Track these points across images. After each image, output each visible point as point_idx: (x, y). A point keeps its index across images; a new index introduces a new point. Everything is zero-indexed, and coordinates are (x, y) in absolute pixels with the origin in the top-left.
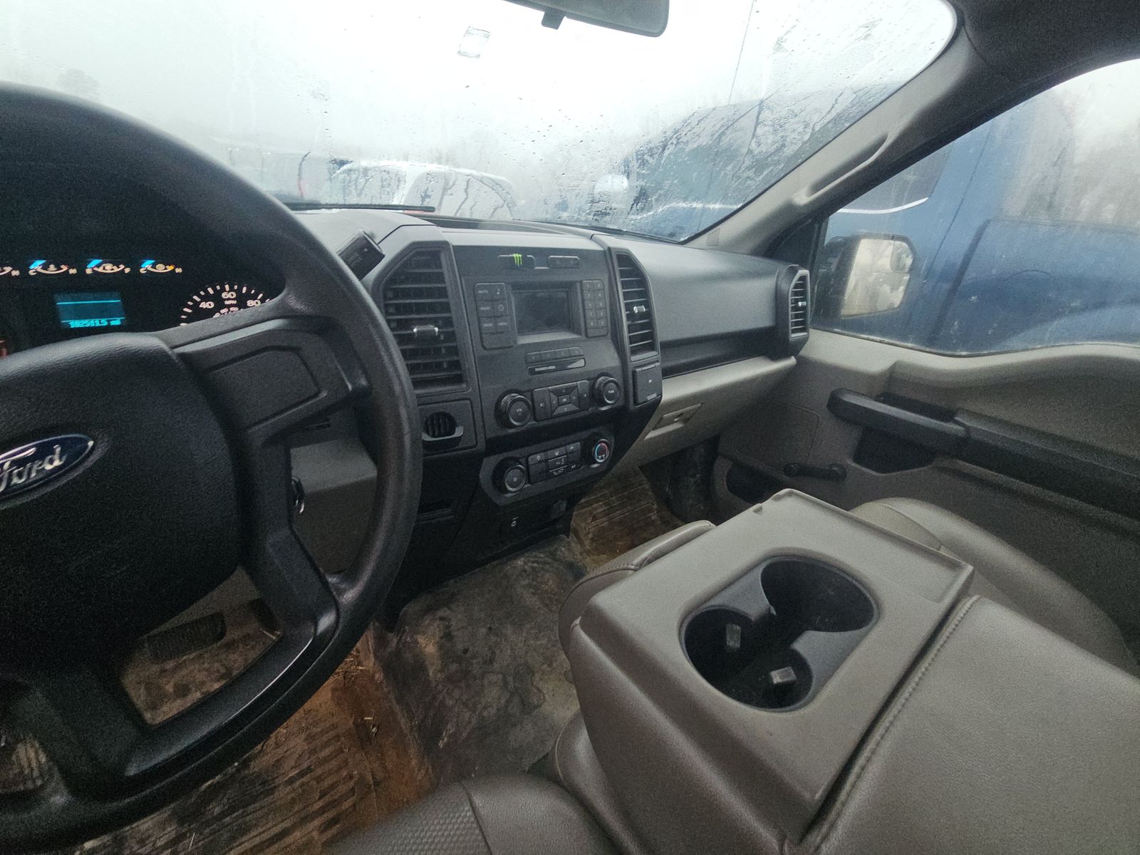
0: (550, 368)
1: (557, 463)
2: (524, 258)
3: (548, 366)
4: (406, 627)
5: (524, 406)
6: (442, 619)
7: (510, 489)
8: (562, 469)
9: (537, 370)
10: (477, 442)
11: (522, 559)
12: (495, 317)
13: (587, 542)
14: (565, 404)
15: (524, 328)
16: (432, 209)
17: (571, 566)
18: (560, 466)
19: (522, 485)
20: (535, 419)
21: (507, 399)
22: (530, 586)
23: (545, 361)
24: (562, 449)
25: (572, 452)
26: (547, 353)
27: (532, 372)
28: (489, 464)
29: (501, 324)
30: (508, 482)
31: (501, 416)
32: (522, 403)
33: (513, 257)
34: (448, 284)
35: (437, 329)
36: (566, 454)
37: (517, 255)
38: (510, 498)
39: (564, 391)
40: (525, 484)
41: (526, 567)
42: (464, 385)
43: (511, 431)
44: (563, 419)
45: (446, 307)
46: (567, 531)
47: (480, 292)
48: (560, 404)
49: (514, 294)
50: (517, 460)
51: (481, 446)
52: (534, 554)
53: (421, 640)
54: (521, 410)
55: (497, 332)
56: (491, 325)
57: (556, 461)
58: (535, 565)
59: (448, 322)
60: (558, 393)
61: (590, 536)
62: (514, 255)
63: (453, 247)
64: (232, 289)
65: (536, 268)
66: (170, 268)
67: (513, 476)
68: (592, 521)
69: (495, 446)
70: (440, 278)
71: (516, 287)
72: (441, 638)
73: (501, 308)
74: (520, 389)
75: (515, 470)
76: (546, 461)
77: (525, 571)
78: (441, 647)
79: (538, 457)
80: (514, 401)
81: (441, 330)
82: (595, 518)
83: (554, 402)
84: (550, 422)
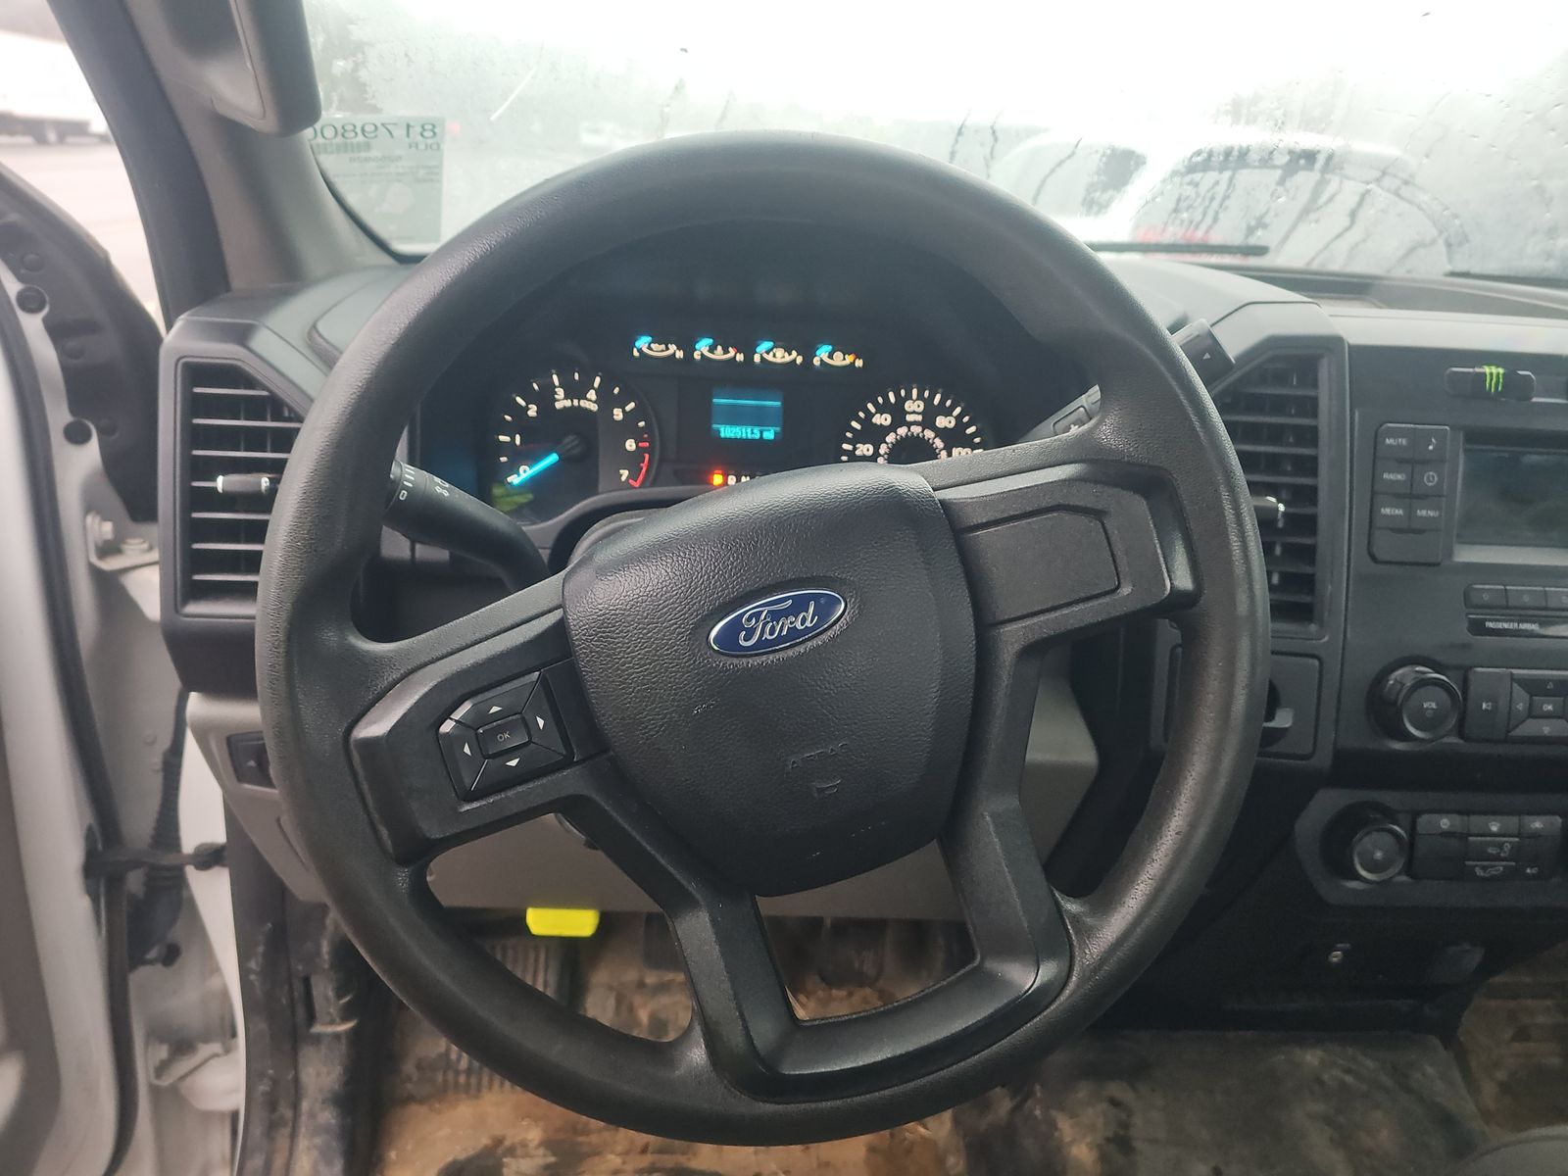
0: (1525, 626)
1: (1490, 850)
2: (1510, 379)
3: (1519, 622)
4: (1038, 1087)
5: (1444, 695)
6: (1115, 1103)
7: (1363, 873)
8: (1500, 867)
9: (1490, 625)
10: (1314, 749)
11: (1319, 1053)
12: (1411, 496)
13: (1488, 1089)
14: (1548, 716)
15: (1475, 530)
16: (1260, 251)
17: (1446, 1120)
18: (1497, 858)
19: (1391, 872)
20: (1461, 734)
21: (1403, 675)
22: (1328, 1121)
23: (1516, 608)
24: (1513, 822)
25: (1536, 836)
26: (1524, 593)
27: (1478, 628)
28: (1326, 804)
29: (1422, 513)
30: (1359, 854)
31: (1382, 710)
32: (1438, 689)
33: (1485, 374)
34: (1324, 421)
35: (1281, 507)
36: (1518, 835)
37: (1494, 370)
38: (1354, 890)
39: (1550, 686)
40: (1399, 874)
41: (1326, 1077)
42: (1313, 628)
43: (1398, 746)
44: (1532, 751)
45: (1309, 466)
46: (1447, 1032)
47: (1388, 441)
48: (1532, 713)
49: (1466, 451)
50: (1390, 815)
51: (1323, 760)
52: (1350, 1051)
53: (1065, 1127)
54: (1434, 706)
55: (1408, 529)
56: (1399, 512)
57: (1489, 844)
58: (1348, 1079)
59: (1309, 495)
60: (1535, 688)
61: (1501, 1075)
62: (1487, 370)
63: (1350, 346)
64: (920, 397)
65: (1534, 400)
66: (849, 359)
67: (1375, 845)
68: (1514, 1039)
69: (1350, 768)
70: (1310, 407)
71: (1475, 437)
72: (1108, 1140)
73: (1430, 479)
74: (1438, 658)
75: (1385, 834)
76: (1463, 836)
77: (1320, 1082)
78: (1103, 1158)
79: (1445, 823)
80: (1422, 683)
81: (1291, 510)
82: (1522, 1035)
83: (1520, 706)
84: (1500, 750)
